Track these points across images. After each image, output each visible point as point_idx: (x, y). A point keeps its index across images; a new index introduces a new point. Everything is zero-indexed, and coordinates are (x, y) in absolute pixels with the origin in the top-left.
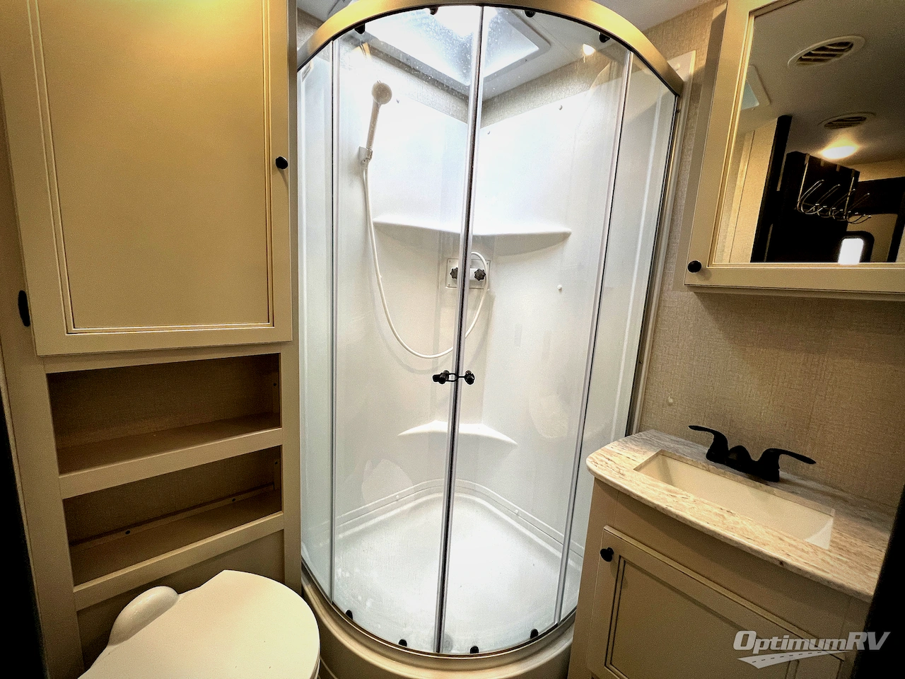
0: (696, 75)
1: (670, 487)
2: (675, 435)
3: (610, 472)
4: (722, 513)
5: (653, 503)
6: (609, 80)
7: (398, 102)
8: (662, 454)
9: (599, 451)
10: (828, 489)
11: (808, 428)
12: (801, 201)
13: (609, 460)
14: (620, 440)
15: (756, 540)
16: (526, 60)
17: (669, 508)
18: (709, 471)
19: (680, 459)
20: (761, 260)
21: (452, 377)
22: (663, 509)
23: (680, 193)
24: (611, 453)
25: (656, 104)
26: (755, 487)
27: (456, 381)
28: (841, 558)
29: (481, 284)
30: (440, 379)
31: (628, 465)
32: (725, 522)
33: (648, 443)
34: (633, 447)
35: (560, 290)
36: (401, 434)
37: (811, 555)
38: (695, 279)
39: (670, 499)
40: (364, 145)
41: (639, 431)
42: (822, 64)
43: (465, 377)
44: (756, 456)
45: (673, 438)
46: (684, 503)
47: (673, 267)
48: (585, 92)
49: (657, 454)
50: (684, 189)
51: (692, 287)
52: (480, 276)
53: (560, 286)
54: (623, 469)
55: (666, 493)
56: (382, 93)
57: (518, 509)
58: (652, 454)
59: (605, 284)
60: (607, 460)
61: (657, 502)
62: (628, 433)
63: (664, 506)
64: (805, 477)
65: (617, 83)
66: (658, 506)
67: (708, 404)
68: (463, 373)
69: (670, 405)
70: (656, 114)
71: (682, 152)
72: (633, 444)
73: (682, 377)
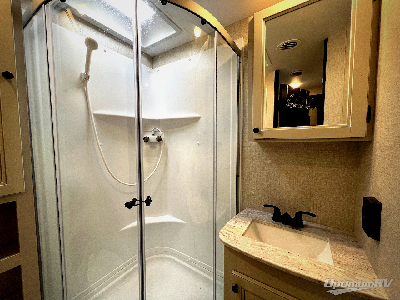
0: (245, 47)
1: (261, 243)
2: (258, 209)
3: (231, 240)
4: (286, 255)
5: (254, 257)
6: (208, 49)
7: (105, 51)
8: (253, 221)
9: (225, 227)
10: (321, 226)
11: (310, 199)
12: (288, 102)
13: (230, 232)
14: (234, 217)
15: (305, 269)
16: (171, 37)
17: (263, 259)
18: (275, 227)
19: (261, 223)
20: (277, 127)
21: (137, 203)
22: (260, 259)
23: (245, 98)
24: (230, 227)
25: (230, 59)
26: (295, 232)
27: (141, 205)
28: (341, 270)
29: (160, 143)
30: (129, 205)
31: (239, 233)
32: (289, 260)
33: (247, 216)
34: (240, 220)
35: (199, 144)
36: (121, 230)
37: (329, 272)
38: (256, 136)
39: (262, 252)
40: (83, 71)
41: (242, 210)
42: (287, 50)
43: (145, 201)
44: (293, 216)
45: (257, 211)
46: (268, 253)
47: (246, 131)
48: (198, 54)
49: (251, 223)
50: (247, 96)
51: (256, 140)
52: (159, 139)
53: (198, 142)
54: (237, 236)
55: (260, 248)
56: (92, 45)
57: (190, 258)
58: (249, 223)
59: (218, 141)
60: (229, 232)
61: (256, 256)
62: (237, 212)
63: (260, 257)
64: (312, 222)
65: (212, 50)
66: (257, 258)
67: (269, 193)
68: (144, 199)
69: (254, 195)
70: (231, 63)
71: (244, 80)
72: (240, 219)
73: (257, 181)
